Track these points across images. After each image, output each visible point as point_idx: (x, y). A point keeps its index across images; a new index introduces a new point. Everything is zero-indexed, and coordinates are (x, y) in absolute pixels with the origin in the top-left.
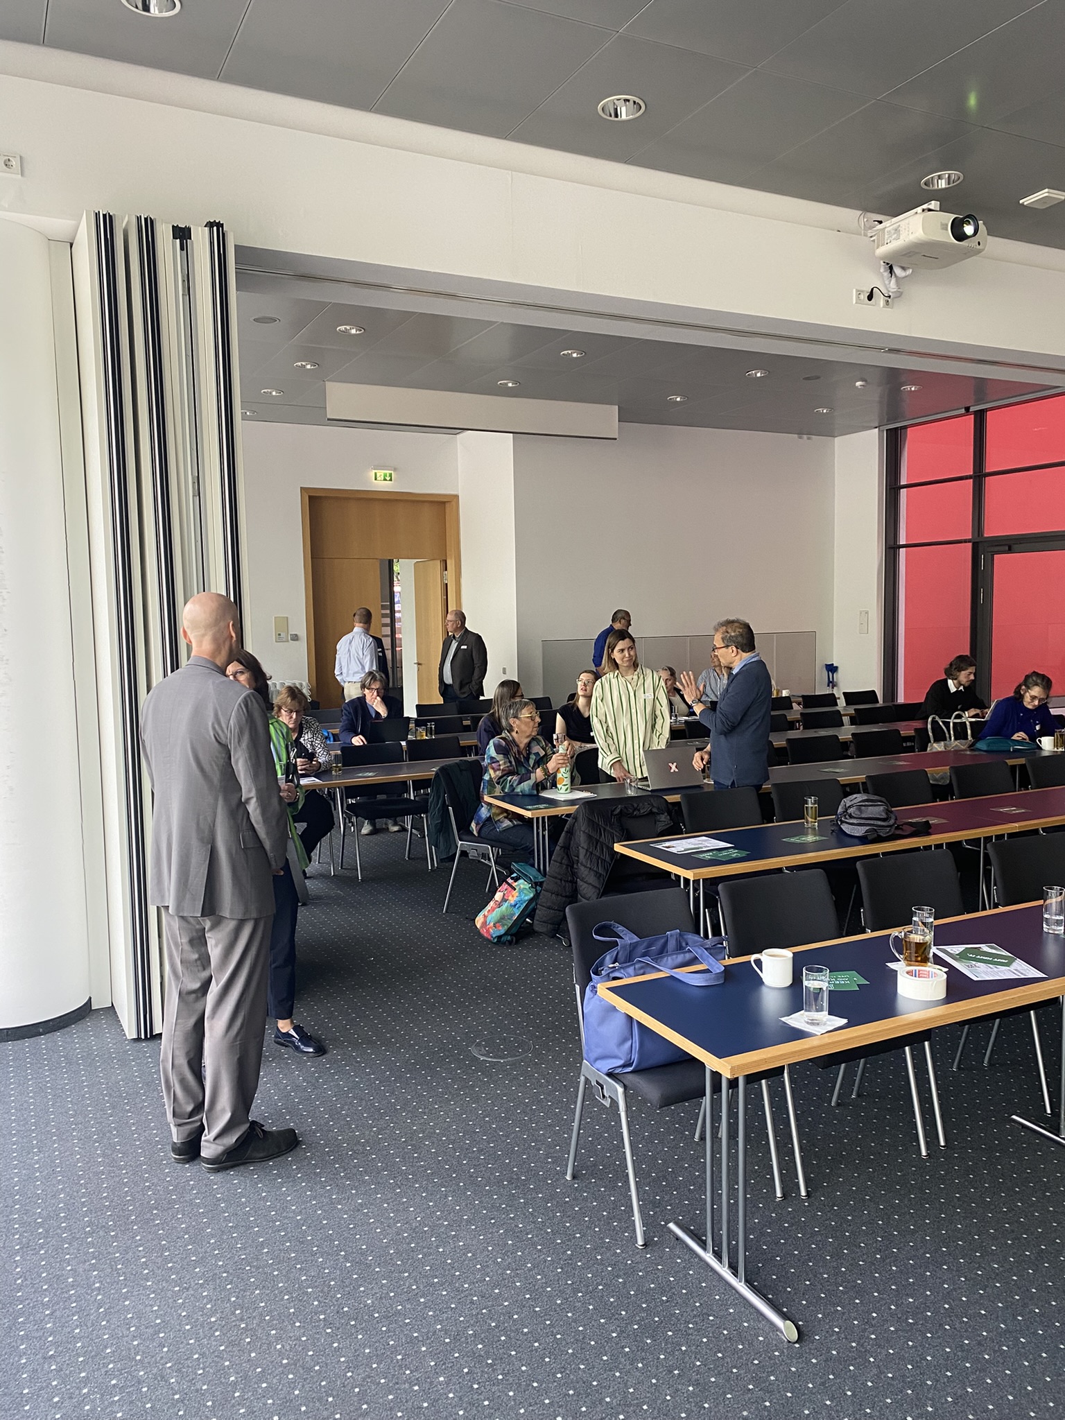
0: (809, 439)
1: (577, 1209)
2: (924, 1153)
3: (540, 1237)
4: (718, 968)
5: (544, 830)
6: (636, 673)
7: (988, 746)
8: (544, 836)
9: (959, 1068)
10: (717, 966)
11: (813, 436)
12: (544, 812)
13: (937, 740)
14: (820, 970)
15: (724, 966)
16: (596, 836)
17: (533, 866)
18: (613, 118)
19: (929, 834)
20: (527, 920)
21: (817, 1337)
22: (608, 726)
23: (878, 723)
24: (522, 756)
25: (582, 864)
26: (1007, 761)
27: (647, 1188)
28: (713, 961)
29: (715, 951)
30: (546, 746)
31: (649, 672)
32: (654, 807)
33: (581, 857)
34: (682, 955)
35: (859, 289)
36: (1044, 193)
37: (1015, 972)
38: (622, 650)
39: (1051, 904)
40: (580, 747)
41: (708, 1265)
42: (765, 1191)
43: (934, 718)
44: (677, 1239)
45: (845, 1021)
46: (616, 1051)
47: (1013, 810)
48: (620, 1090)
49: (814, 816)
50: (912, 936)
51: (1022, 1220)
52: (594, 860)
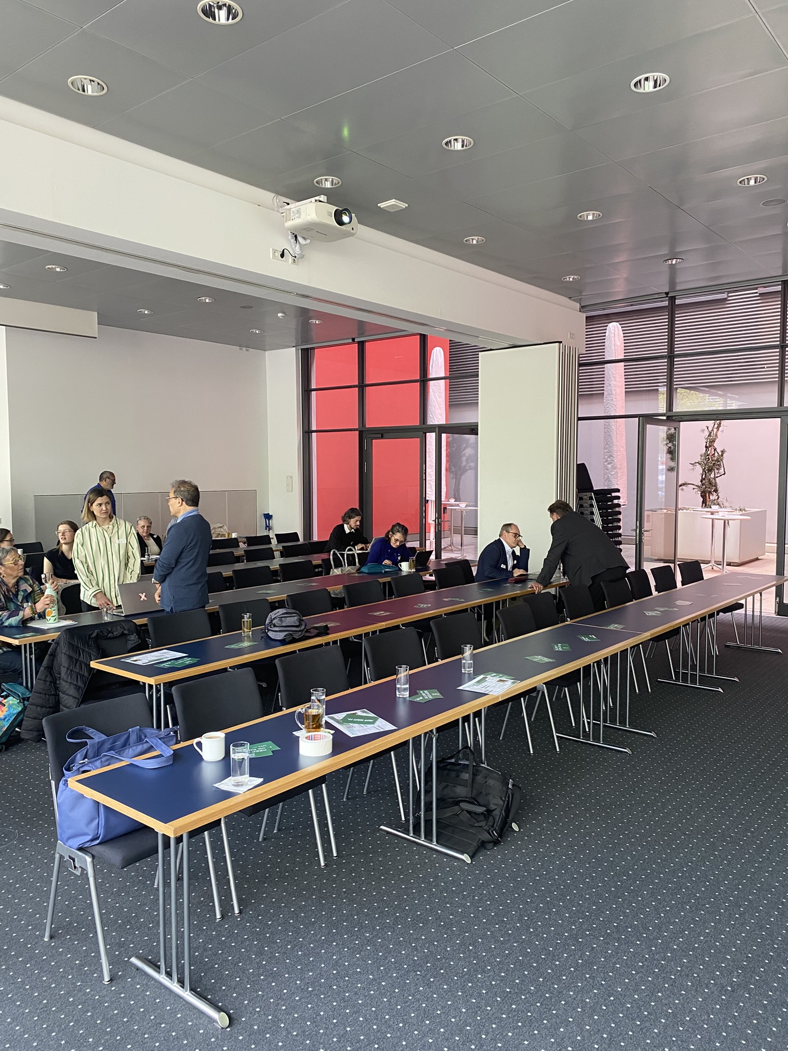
0: (247, 350)
1: (53, 964)
2: (322, 864)
3: (19, 995)
4: (168, 752)
5: (30, 654)
6: (111, 523)
7: (369, 570)
8: (31, 659)
9: (347, 798)
10: (168, 751)
11: (250, 349)
12: (30, 639)
13: (336, 567)
14: (242, 745)
15: (173, 750)
16: (76, 656)
17: (21, 684)
18: (81, 92)
19: (328, 634)
20: (17, 729)
21: (244, 1019)
22: (88, 566)
23: (298, 556)
24: (11, 593)
25: (63, 680)
26: (379, 580)
27: (114, 934)
28: (165, 747)
29: (166, 740)
30: (34, 584)
31: (122, 522)
32: (125, 629)
33: (63, 675)
34: (141, 746)
35: (275, 248)
36: (392, 202)
37: (378, 727)
38: (100, 505)
39: (401, 677)
40: (64, 583)
41: (161, 984)
42: (208, 916)
43: (334, 551)
44: (138, 970)
45: (261, 780)
46: (86, 830)
47: (382, 613)
48: (89, 859)
49: (249, 628)
50: (310, 710)
51: (385, 898)
52: (74, 676)
